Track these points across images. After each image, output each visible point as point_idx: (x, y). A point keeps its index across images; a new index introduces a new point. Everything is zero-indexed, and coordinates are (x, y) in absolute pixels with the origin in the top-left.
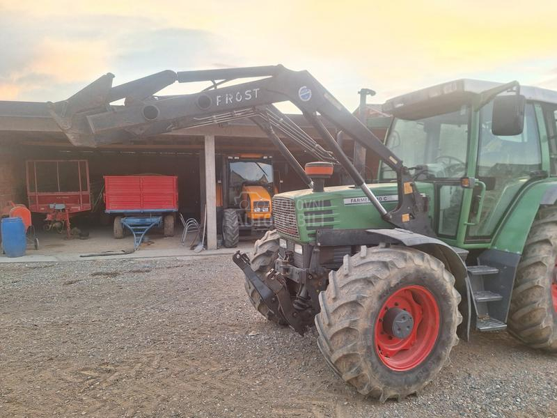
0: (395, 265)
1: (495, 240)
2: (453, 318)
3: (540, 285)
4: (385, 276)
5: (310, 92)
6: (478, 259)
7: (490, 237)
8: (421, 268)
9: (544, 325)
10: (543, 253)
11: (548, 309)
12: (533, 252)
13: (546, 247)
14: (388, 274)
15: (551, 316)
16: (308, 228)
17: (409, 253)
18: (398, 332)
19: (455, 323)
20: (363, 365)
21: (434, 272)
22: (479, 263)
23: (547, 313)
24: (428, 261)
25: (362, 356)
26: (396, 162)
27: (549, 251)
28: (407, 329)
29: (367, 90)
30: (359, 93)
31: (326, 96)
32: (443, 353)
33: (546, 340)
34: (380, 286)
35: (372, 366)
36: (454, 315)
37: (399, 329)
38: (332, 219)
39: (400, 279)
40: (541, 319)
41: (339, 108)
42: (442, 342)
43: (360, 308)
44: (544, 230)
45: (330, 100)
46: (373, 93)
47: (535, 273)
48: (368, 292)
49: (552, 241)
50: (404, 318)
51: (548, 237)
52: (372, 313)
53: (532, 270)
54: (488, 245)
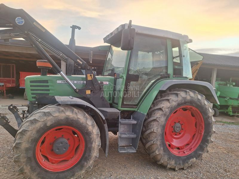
0: (51, 114)
1: (139, 107)
2: (93, 145)
3: (155, 131)
4: (43, 120)
5: (23, 20)
6: (132, 116)
7: (137, 105)
8: (70, 117)
9: (157, 152)
10: (158, 115)
11: (160, 145)
12: (154, 114)
13: (160, 112)
14: (45, 119)
15: (162, 148)
16: (32, 94)
17: (62, 108)
18: (57, 150)
19: (94, 148)
20: (25, 167)
21: (79, 120)
22: (132, 118)
23: (159, 147)
24: (76, 113)
25: (24, 162)
26: (81, 63)
27: (162, 114)
28: (64, 149)
29: (76, 26)
30: (71, 27)
31: (35, 23)
32: (86, 163)
33: (159, 161)
34: (38, 125)
35: (31, 168)
36: (94, 143)
37: (58, 149)
38: (48, 90)
39: (54, 122)
40: (156, 150)
41: (44, 31)
42: (85, 157)
43: (24, 137)
44: (161, 103)
45: (38, 26)
46: (79, 28)
47: (153, 125)
48: (31, 128)
49: (163, 109)
50: (62, 143)
51: (161, 107)
52: (32, 140)
53: (152, 123)
54: (136, 109)
